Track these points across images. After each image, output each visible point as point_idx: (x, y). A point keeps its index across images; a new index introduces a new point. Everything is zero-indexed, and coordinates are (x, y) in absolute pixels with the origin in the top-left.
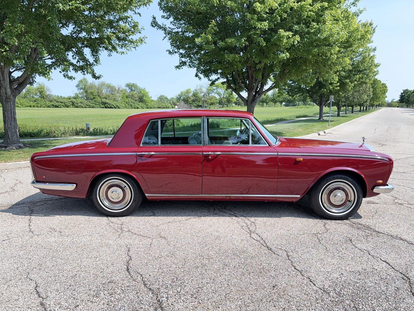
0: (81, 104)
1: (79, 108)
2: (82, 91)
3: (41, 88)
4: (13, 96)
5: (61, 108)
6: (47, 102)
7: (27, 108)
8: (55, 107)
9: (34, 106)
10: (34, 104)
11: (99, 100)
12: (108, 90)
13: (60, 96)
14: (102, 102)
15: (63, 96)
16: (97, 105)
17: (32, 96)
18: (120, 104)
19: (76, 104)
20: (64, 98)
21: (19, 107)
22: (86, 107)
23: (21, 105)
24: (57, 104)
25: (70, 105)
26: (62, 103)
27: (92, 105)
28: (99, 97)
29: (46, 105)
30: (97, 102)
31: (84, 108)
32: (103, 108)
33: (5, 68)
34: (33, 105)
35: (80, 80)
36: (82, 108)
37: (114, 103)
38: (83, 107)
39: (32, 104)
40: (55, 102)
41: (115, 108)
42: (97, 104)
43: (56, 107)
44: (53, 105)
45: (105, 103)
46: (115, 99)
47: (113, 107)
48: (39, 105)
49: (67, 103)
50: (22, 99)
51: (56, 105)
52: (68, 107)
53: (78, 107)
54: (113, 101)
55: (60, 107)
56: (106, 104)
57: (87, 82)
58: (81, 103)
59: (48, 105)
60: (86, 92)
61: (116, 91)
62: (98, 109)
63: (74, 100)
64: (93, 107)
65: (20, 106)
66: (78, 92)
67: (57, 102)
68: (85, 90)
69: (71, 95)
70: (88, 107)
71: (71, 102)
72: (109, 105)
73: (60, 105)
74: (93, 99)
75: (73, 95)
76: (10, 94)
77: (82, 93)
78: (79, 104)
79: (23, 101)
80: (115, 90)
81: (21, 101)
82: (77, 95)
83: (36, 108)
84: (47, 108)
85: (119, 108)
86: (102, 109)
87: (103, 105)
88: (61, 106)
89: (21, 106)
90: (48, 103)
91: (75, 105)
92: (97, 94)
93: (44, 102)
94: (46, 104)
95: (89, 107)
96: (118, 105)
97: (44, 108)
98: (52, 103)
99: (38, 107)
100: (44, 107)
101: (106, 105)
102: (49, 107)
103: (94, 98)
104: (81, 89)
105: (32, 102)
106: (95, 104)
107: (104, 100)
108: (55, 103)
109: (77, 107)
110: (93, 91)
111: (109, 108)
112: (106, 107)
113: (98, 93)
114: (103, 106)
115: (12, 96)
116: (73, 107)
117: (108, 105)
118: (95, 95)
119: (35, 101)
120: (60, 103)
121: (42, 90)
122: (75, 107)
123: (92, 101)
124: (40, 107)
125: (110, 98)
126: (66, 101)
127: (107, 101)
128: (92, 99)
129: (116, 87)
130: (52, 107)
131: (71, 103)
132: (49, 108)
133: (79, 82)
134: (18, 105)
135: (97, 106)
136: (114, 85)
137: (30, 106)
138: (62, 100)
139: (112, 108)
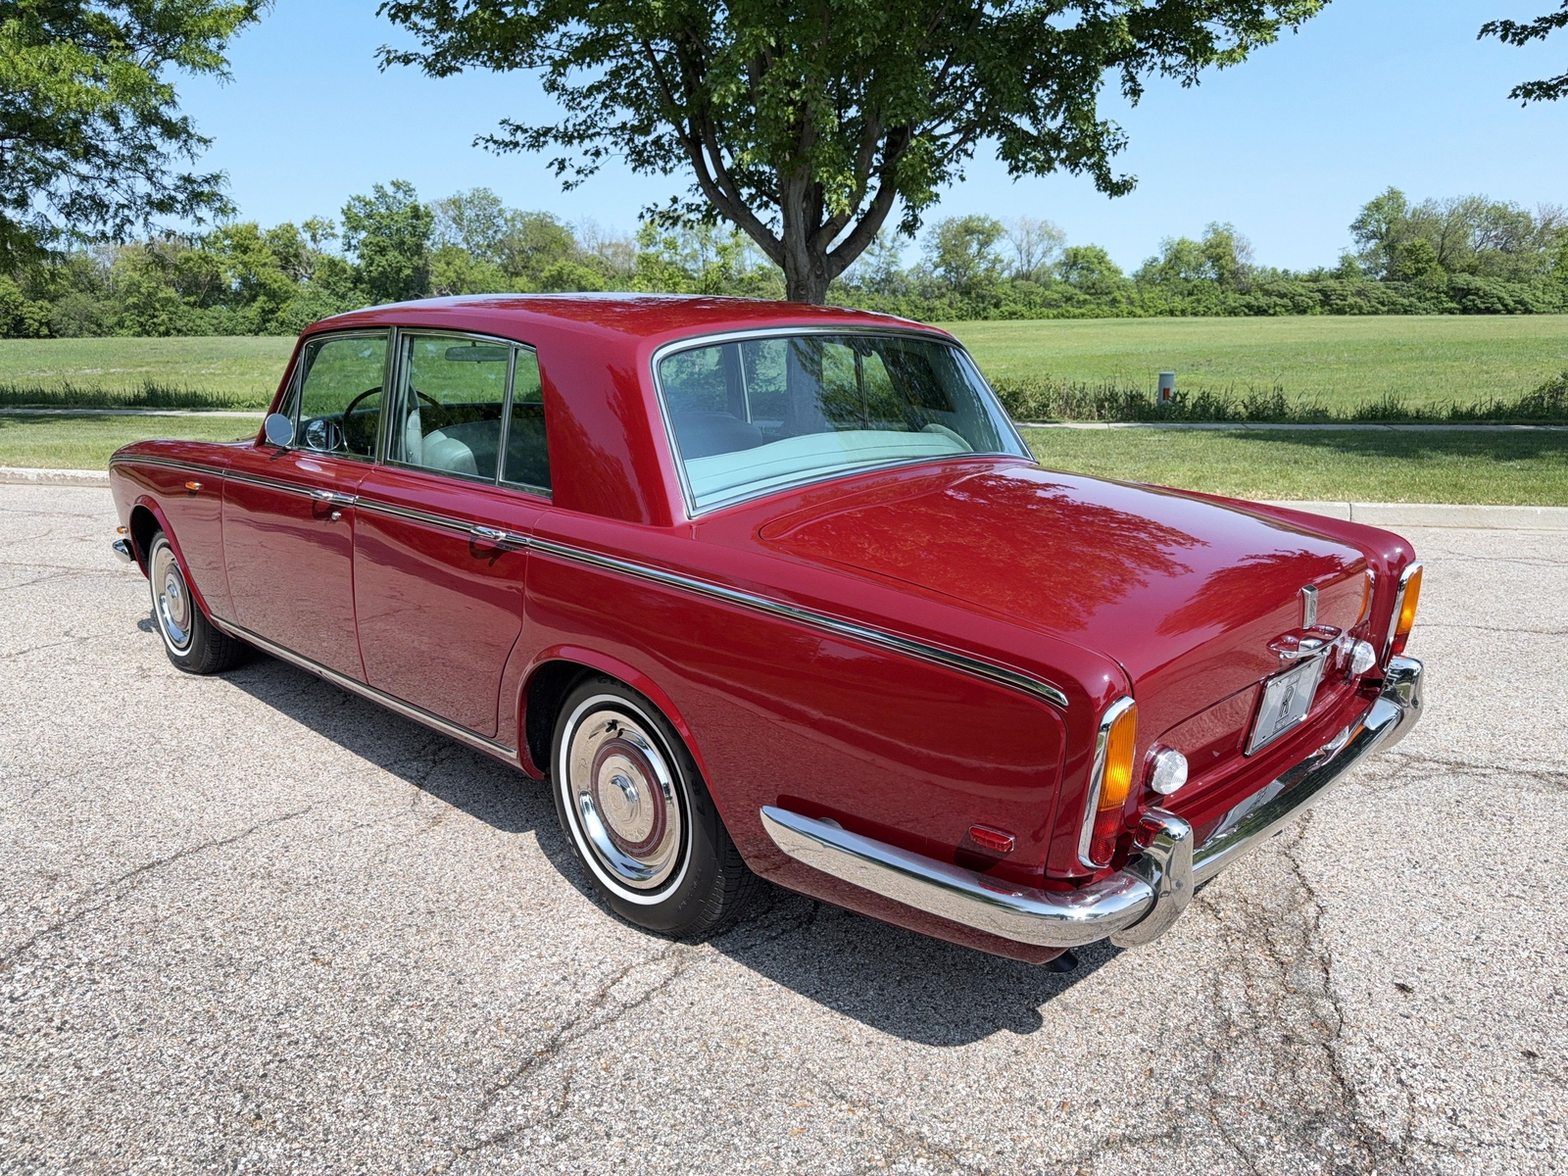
0: (1358, 300)
1: (1347, 317)
2: (1372, 244)
3: (1218, 245)
4: (818, 277)
5: (1275, 318)
6: (1230, 293)
7: (1160, 319)
8: (1256, 314)
9: (1183, 313)
10: (1187, 303)
11: (1439, 277)
12: (1493, 233)
13: (1280, 270)
14: (1453, 289)
15: (1292, 272)
16: (1427, 299)
17: (1182, 275)
18: (1539, 294)
19: (1338, 301)
20: (1296, 277)
21: (1134, 316)
22: (1375, 313)
23: (1142, 307)
24: (1263, 301)
25: (1311, 304)
26: (1282, 296)
27: (1406, 301)
28: (1440, 268)
29: (1223, 307)
30: (1431, 290)
31: (1369, 313)
32: (1452, 313)
33: (792, 187)
34: (1180, 308)
35: (1373, 199)
36: (1361, 313)
37: (1508, 292)
38: (1366, 309)
39: (1178, 302)
40: (1259, 294)
41: (1510, 312)
42: (1428, 295)
43: (1260, 311)
44: (1249, 307)
45: (1466, 292)
46: (1515, 272)
47: (1499, 306)
48: (1201, 309)
49: (1301, 295)
50: (1148, 286)
51: (1259, 307)
52: (1303, 311)
53: (1345, 313)
54: (1508, 281)
55: (1273, 315)
56: (1471, 297)
57: (1400, 207)
58: (1359, 293)
59: (1233, 305)
60: (1390, 248)
61: (1529, 239)
62: (1429, 316)
63: (1332, 283)
64: (1406, 312)
65: (1139, 311)
66: (1354, 251)
67: (1268, 293)
68: (1385, 243)
69: (1322, 266)
70: (1386, 309)
71: (1319, 291)
72: (1480, 297)
73: (1276, 305)
74: (1415, 275)
75: (1332, 264)
76: (806, 270)
77: (1374, 253)
78: (1351, 300)
79: (1152, 295)
80: (1529, 230)
81: (1146, 296)
82: (1350, 264)
83: (1190, 319)
84: (1228, 319)
85: (1528, 311)
86: (1446, 317)
87: (1452, 299)
88: (1277, 309)
89: (1141, 312)
90: (1233, 299)
91: (1331, 305)
92: (1435, 254)
93: (1221, 296)
94: (1224, 303)
95: (1388, 312)
96: (1527, 297)
97: (1217, 319)
98: (1247, 297)
99: (1195, 314)
100: (1217, 314)
101: (1466, 301)
102: (1233, 312)
103: (1419, 272)
104: (1369, 239)
105: (1178, 298)
106: (1419, 298)
107: (1462, 279)
108: (1256, 299)
109: (1341, 311)
110: (1418, 242)
111: (1479, 311)
112: (1465, 311)
113: (1442, 252)
114: (1454, 305)
115: (813, 278)
116: (1322, 313)
117: (1478, 302)
118: (1426, 258)
119: (1190, 294)
120: (1275, 298)
121: (1220, 250)
122: (1332, 312)
123: (1408, 287)
124: (1203, 315)
125: (1496, 269)
126: (1300, 290)
127: (1478, 282)
128: (1406, 278)
129: (1534, 214)
130: (1246, 315)
131: (1318, 296)
132: (1234, 319)
133: (1368, 209)
134: (1134, 309)
135: (1425, 305)
136: (1522, 208)
137: (1172, 313)
138: (1283, 287)
139: (1496, 312)
